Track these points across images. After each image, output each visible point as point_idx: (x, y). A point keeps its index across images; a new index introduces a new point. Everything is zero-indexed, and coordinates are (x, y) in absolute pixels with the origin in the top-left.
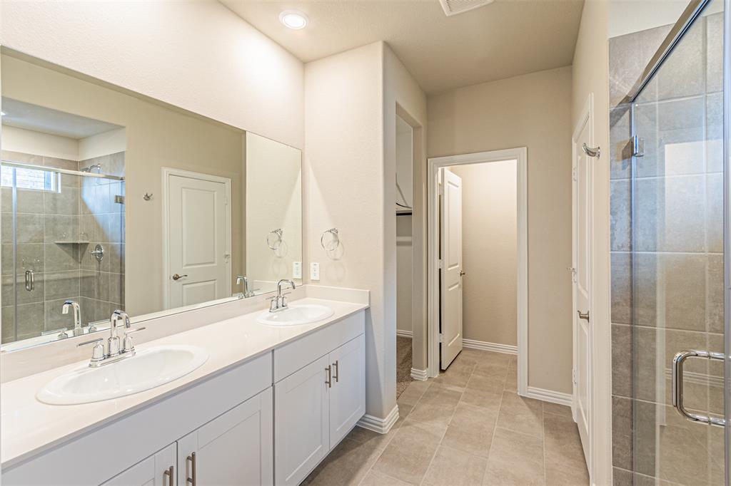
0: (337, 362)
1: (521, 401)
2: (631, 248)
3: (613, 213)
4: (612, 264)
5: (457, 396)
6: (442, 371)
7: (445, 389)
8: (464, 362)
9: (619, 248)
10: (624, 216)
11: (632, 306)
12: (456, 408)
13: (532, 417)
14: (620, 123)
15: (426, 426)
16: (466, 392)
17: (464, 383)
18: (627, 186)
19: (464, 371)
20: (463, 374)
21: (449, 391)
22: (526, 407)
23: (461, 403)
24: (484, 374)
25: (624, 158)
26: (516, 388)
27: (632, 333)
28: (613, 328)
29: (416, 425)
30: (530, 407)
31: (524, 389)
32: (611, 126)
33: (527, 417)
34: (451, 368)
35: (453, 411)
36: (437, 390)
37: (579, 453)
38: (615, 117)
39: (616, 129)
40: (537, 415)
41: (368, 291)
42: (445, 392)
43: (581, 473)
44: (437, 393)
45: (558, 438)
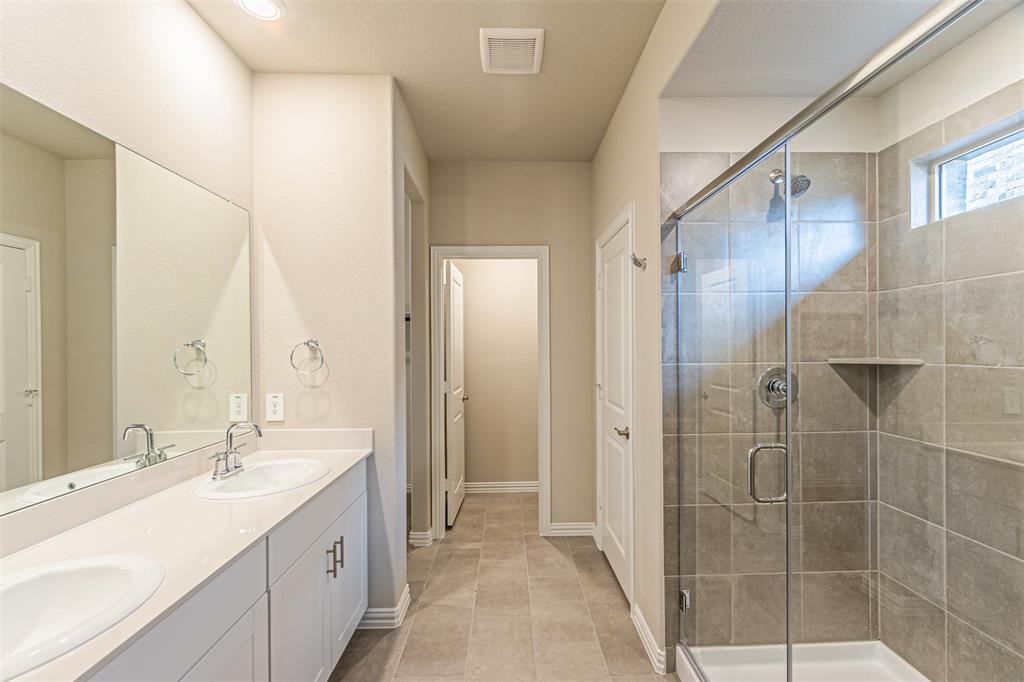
0: (342, 538)
1: (546, 542)
2: (678, 360)
3: (664, 326)
4: (664, 375)
5: (474, 555)
6: (448, 528)
7: (458, 550)
8: (471, 512)
9: (669, 360)
10: (672, 329)
11: (678, 415)
12: (478, 568)
13: (561, 556)
14: (668, 238)
15: (450, 600)
16: (484, 547)
17: (478, 537)
18: (673, 300)
19: (475, 522)
20: (474, 526)
21: (464, 550)
22: (552, 547)
23: (482, 561)
24: (498, 521)
25: (672, 272)
26: (537, 528)
27: (679, 442)
28: (665, 439)
29: (436, 603)
30: (556, 546)
31: (547, 527)
32: (662, 240)
33: (555, 556)
34: (458, 522)
35: (476, 574)
36: (449, 553)
37: (612, 579)
38: (665, 230)
39: (666, 243)
40: (565, 552)
41: (371, 429)
42: (460, 553)
43: (619, 600)
44: (450, 556)
45: (591, 571)
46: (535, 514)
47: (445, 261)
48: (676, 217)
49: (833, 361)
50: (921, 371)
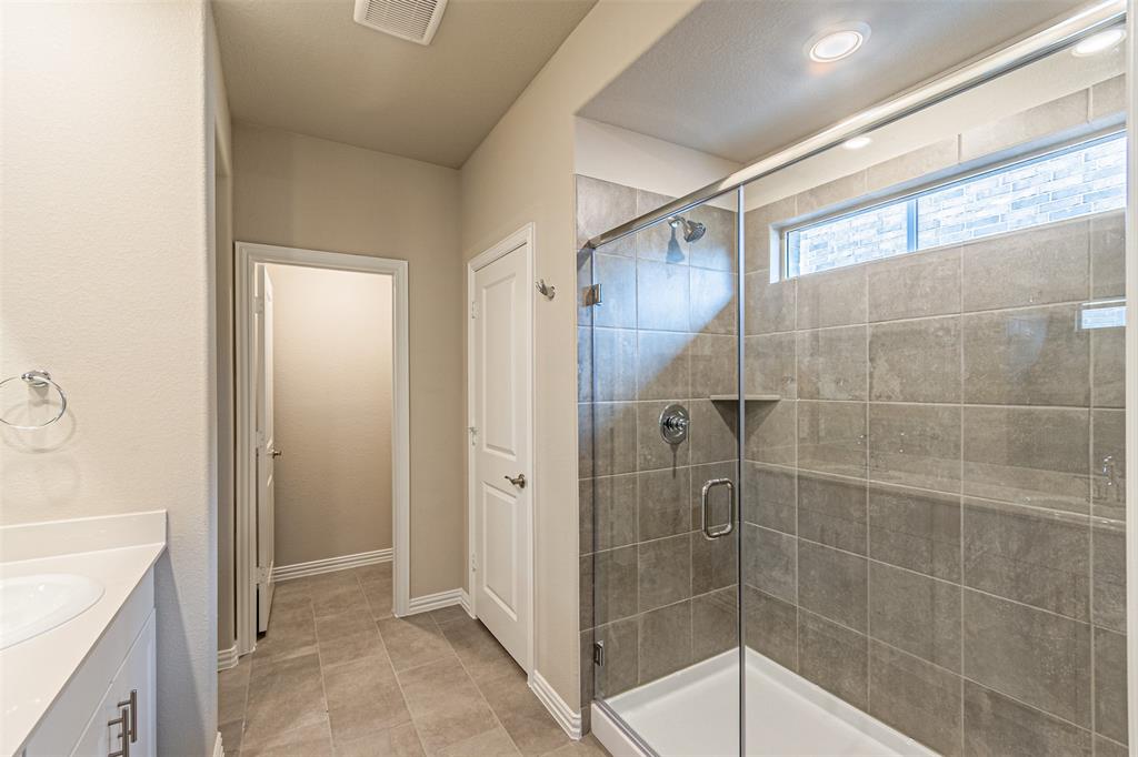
0: (133, 695)
1: (405, 624)
2: (593, 398)
5: (313, 662)
6: (261, 635)
7: (285, 662)
8: (290, 606)
10: (587, 364)
11: (593, 458)
12: (322, 679)
13: (430, 637)
14: (584, 267)
15: (290, 735)
16: (323, 650)
17: (310, 638)
18: (589, 334)
19: (300, 619)
20: (300, 625)
21: (293, 660)
22: (415, 628)
23: (326, 669)
24: (333, 610)
25: (587, 305)
26: (389, 609)
27: (594, 486)
28: (581, 483)
29: (270, 745)
30: (419, 625)
31: (406, 603)
32: (579, 268)
33: (423, 639)
34: (273, 624)
35: (321, 688)
36: (270, 670)
38: (581, 259)
39: (581, 272)
40: (433, 632)
41: (164, 511)
42: (287, 665)
44: (273, 674)
45: (469, 646)
46: (388, 591)
47: (256, 264)
48: (591, 246)
49: (714, 397)
50: (779, 405)
